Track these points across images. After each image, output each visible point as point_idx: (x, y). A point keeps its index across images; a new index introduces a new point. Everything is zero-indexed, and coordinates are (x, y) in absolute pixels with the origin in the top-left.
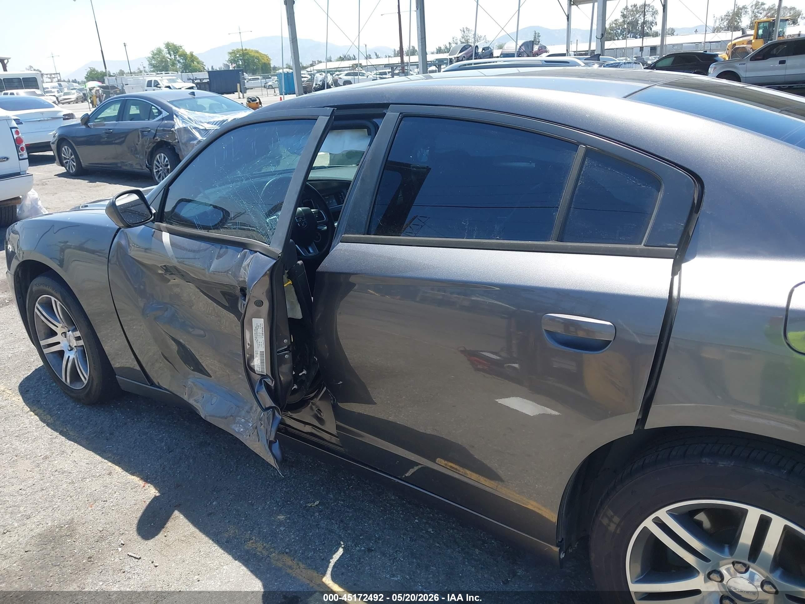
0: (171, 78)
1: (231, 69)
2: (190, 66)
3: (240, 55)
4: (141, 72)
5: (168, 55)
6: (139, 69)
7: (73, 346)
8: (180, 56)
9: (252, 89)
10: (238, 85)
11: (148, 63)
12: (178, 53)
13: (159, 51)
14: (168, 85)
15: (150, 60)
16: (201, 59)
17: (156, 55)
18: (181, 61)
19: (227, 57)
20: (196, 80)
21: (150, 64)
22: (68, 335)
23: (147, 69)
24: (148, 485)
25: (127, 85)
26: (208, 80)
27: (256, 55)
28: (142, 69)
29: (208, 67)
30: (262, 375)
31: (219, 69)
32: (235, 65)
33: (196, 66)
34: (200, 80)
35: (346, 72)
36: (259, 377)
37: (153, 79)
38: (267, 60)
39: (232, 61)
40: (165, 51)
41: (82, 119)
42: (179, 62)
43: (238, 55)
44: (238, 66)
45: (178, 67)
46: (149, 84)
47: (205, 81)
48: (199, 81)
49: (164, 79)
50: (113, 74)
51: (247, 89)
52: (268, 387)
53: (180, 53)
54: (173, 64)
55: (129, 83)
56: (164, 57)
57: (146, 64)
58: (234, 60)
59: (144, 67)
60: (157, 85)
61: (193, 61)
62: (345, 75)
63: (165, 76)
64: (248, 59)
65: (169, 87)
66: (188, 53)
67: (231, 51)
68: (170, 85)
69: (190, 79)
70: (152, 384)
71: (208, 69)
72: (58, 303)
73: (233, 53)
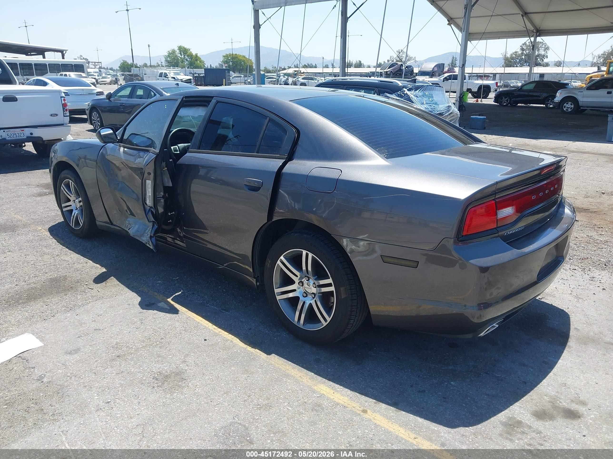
0: (176, 72)
1: (224, 68)
2: (194, 64)
3: (231, 58)
4: (159, 65)
5: (179, 55)
6: (158, 63)
7: (78, 207)
8: (188, 56)
9: (236, 83)
10: (224, 80)
11: (164, 59)
12: (186, 53)
13: (174, 51)
14: (173, 76)
15: (166, 57)
16: (202, 59)
17: (171, 54)
18: (189, 60)
19: (222, 59)
20: (195, 74)
21: (166, 61)
22: (76, 202)
23: (164, 64)
24: (102, 268)
25: (146, 74)
26: (204, 75)
27: (244, 59)
28: (160, 63)
29: (208, 65)
30: (150, 207)
31: (216, 67)
32: (227, 65)
33: (198, 64)
34: (199, 74)
35: (303, 77)
36: (149, 208)
37: (164, 71)
38: (251, 63)
39: (226, 62)
40: (177, 52)
41: (107, 96)
42: (187, 60)
43: (230, 58)
44: (229, 66)
45: (186, 63)
46: (161, 75)
47: (202, 75)
48: (197, 75)
49: (171, 72)
50: (140, 65)
51: (231, 83)
52: (152, 213)
53: (188, 54)
54: (182, 62)
55: (147, 73)
56: (176, 56)
57: (163, 60)
58: (227, 62)
59: (161, 62)
60: (166, 76)
61: (197, 60)
62: (302, 79)
63: (172, 70)
64: (237, 62)
65: (174, 78)
66: (194, 54)
67: (225, 55)
68: (175, 76)
69: (191, 73)
70: (112, 224)
71: (208, 67)
72: (73, 183)
73: (226, 56)
